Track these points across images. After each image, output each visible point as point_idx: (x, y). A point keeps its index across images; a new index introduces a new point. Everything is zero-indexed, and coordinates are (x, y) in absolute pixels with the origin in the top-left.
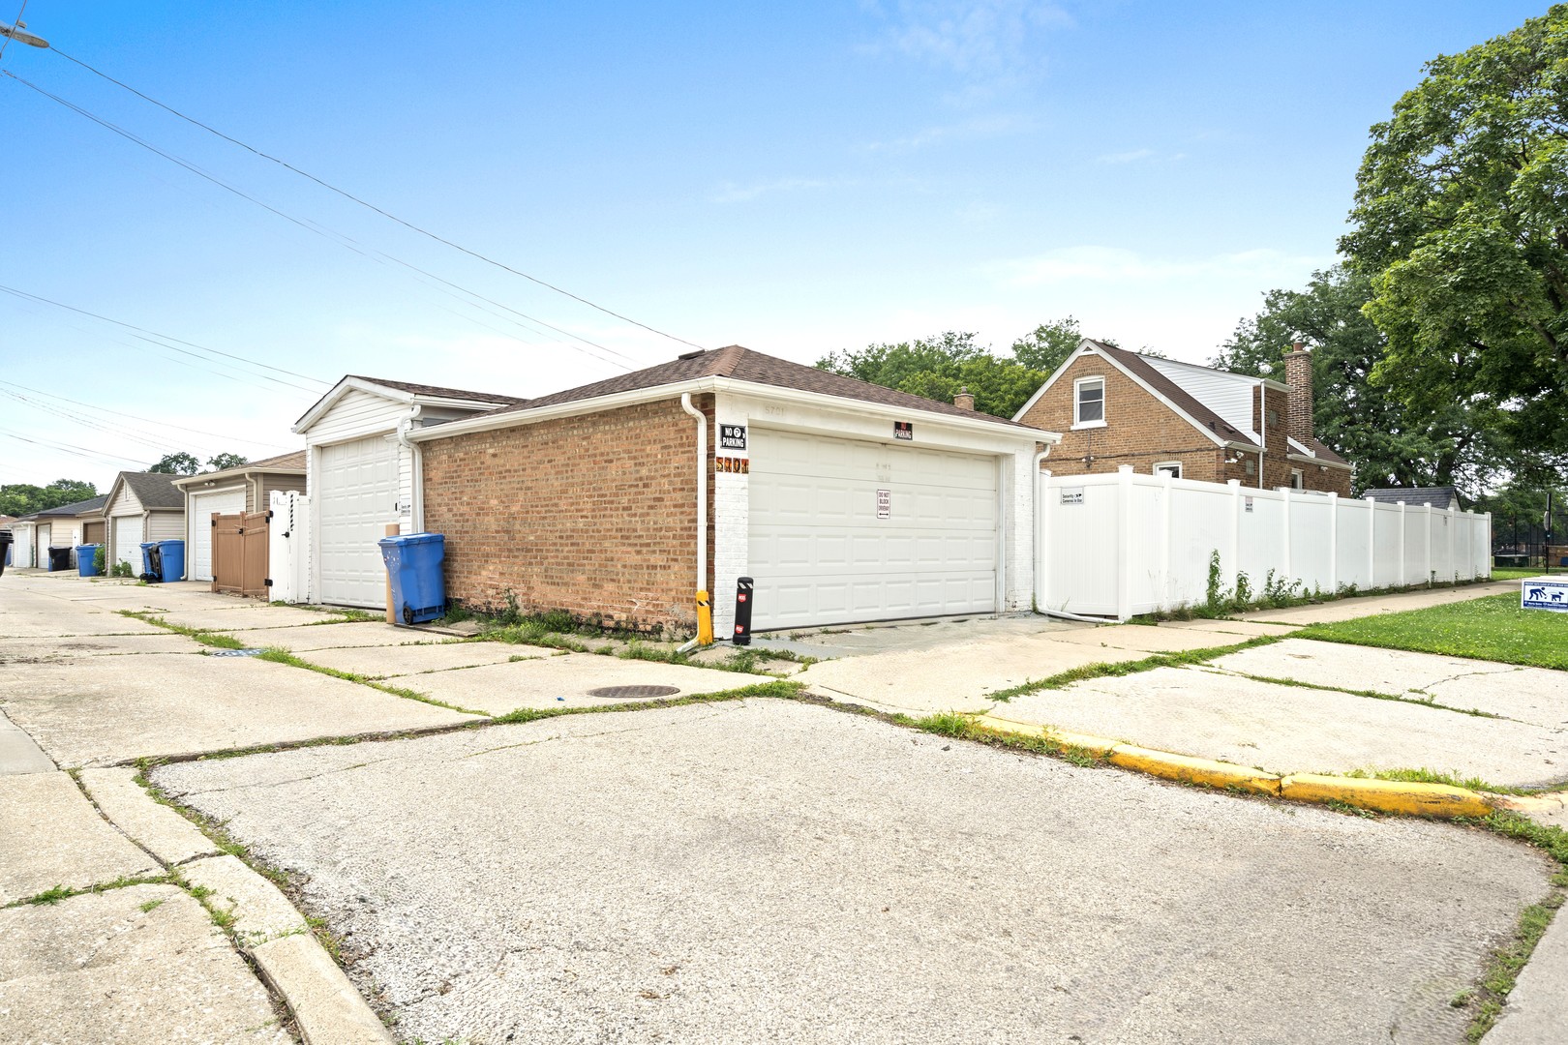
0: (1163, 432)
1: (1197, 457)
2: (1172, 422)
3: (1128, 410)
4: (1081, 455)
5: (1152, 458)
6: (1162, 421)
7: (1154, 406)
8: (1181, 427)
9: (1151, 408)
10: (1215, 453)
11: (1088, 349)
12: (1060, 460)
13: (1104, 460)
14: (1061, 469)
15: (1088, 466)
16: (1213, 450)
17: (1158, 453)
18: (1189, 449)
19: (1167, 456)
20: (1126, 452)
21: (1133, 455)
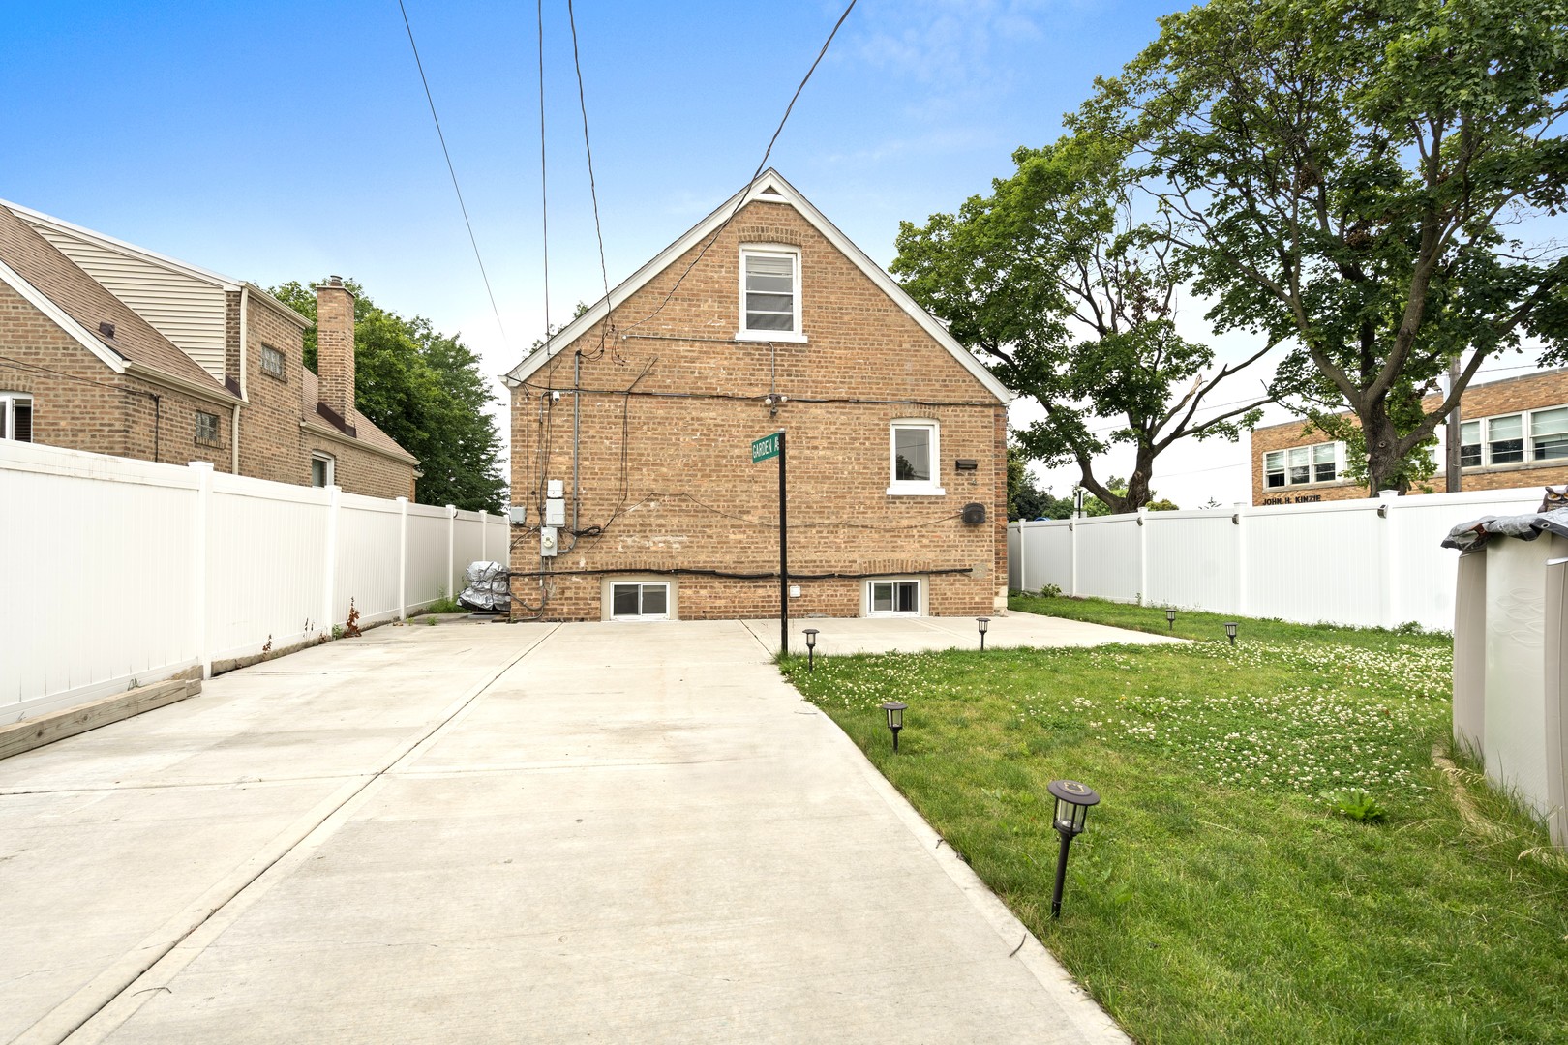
0: (908, 366)
1: (965, 414)
2: (924, 351)
3: (846, 318)
4: (756, 392)
5: (892, 411)
6: (906, 346)
7: (893, 318)
8: (939, 362)
9: (889, 320)
10: (992, 412)
11: (770, 190)
12: (713, 397)
13: (801, 406)
14: (713, 414)
15: (774, 414)
16: (989, 406)
17: (902, 403)
18: (953, 400)
19: (914, 410)
20: (845, 396)
21: (857, 402)
